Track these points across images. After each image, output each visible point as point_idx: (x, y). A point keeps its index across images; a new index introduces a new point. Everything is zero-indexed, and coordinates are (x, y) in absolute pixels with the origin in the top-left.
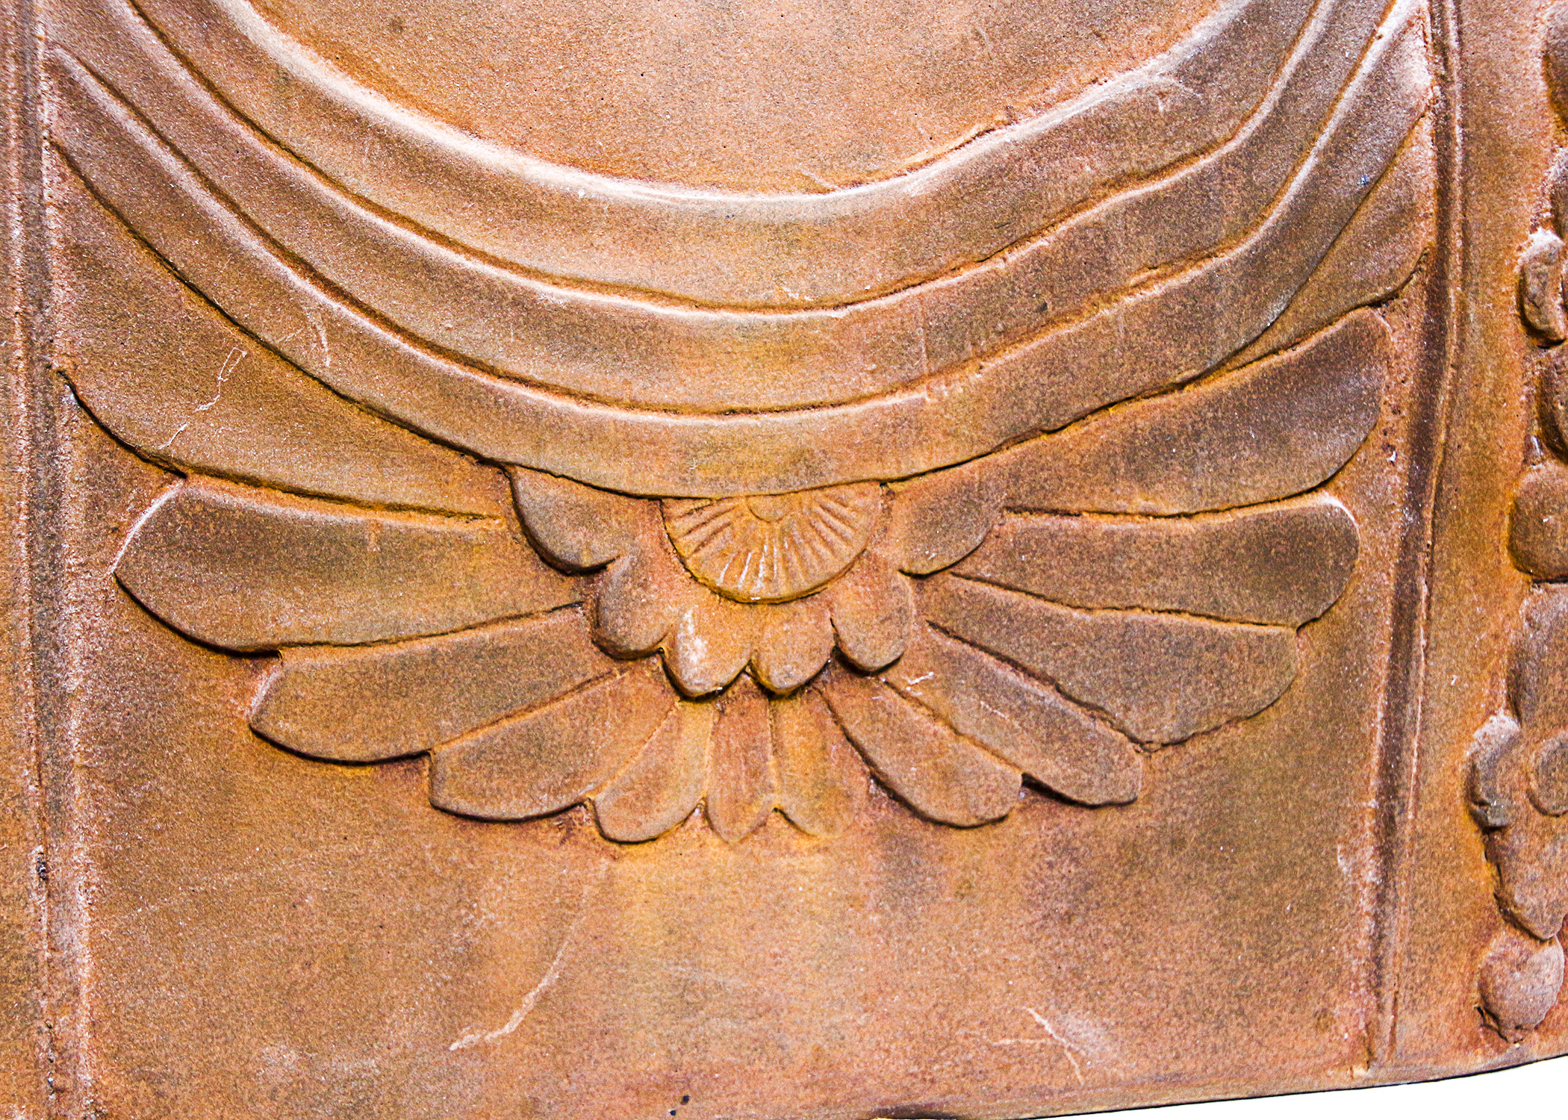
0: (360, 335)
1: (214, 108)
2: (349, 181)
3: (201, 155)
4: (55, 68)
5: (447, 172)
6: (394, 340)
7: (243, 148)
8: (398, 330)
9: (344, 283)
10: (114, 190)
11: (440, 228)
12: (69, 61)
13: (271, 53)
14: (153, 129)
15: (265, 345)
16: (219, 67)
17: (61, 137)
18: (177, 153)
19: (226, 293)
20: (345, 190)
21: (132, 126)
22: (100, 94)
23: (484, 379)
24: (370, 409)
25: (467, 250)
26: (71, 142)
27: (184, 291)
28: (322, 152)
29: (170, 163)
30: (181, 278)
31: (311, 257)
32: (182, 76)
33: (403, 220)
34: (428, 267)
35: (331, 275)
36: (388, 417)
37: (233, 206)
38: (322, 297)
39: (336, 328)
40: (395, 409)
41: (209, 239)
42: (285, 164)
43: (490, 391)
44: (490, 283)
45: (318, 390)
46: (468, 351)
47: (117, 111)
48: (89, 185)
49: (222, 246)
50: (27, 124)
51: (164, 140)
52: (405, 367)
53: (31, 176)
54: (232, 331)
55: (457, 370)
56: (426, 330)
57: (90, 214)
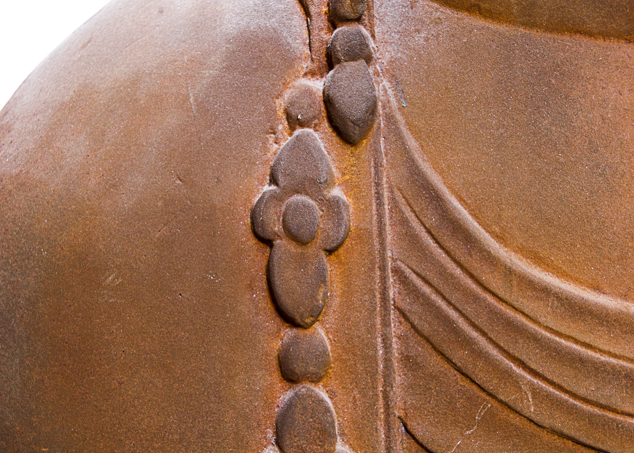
0: (548, 395)
1: (474, 286)
2: (542, 320)
3: (469, 310)
4: (396, 271)
5: (591, 313)
6: (566, 397)
7: (489, 305)
8: (566, 392)
9: (540, 370)
10: (425, 328)
11: (588, 341)
12: (403, 267)
13: (502, 259)
14: (444, 298)
15: (500, 401)
16: (476, 266)
17: (400, 304)
18: (456, 309)
19: (481, 377)
20: (539, 324)
21: (434, 297)
22: (418, 282)
23: (611, 415)
24: (553, 431)
25: (601, 351)
26: (405, 307)
27: (459, 376)
28: (529, 306)
29: (453, 314)
30: (459, 370)
31: (524, 358)
32: (458, 271)
33: (568, 338)
34: (582, 361)
35: (533, 366)
36: (562, 435)
37: (484, 334)
38: (529, 377)
39: (536, 392)
40: (565, 431)
41: (473, 351)
42: (510, 313)
43: (614, 420)
44: (613, 367)
45: (527, 422)
46: (603, 402)
47: (427, 290)
48: (413, 326)
49: (480, 354)
50: (384, 298)
51: (449, 303)
52: (571, 410)
53: (386, 324)
54: (483, 395)
55: (597, 411)
56: (582, 392)
57: (414, 339)
